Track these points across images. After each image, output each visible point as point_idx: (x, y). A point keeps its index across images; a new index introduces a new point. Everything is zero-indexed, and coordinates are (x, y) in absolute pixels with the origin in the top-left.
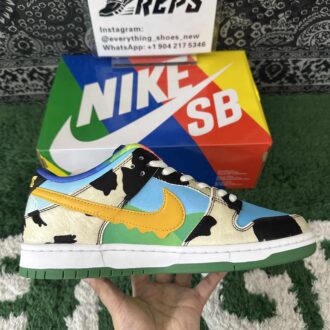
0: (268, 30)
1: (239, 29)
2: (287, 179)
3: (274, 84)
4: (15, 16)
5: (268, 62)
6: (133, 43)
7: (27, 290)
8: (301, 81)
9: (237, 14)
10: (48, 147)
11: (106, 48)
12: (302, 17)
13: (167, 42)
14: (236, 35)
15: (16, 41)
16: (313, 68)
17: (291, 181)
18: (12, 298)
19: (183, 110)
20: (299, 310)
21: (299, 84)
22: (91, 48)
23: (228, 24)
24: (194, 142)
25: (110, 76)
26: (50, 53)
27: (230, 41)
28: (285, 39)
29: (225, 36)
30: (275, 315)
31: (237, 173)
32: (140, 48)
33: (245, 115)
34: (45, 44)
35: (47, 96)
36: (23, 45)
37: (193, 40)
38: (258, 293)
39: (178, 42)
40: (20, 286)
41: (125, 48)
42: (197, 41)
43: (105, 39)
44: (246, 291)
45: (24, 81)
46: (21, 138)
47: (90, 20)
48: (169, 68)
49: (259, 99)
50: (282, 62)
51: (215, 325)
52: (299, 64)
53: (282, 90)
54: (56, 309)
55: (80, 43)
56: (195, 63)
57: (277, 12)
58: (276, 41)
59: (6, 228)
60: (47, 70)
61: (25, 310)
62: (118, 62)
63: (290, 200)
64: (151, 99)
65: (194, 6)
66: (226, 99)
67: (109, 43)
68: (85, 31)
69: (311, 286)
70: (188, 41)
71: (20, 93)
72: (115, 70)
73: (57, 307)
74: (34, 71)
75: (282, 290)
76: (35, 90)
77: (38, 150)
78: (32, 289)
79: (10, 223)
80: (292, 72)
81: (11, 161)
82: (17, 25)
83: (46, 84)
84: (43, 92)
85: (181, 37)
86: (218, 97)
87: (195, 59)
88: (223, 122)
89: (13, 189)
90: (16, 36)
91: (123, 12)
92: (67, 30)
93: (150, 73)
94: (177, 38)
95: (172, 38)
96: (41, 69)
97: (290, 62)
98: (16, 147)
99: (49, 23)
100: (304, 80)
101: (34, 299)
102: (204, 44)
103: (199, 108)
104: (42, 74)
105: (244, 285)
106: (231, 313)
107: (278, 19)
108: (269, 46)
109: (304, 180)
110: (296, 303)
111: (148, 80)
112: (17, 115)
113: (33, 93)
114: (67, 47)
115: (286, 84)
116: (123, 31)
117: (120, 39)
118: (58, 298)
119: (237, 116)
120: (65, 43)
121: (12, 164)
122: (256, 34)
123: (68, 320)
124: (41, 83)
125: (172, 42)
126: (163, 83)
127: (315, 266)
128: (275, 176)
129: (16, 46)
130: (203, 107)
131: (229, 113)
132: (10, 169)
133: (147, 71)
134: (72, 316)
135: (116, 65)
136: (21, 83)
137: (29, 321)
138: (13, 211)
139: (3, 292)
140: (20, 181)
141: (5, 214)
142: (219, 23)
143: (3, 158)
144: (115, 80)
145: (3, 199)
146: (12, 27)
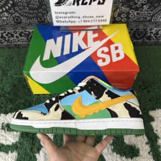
0: (138, 14)
1: (124, 13)
2: (146, 88)
3: (140, 41)
4: (13, 5)
5: (138, 30)
6: (71, 20)
7: (17, 139)
8: (153, 39)
9: (122, 6)
11: (58, 22)
12: (155, 8)
13: (88, 19)
14: (122, 16)
15: (14, 18)
16: (160, 33)
17: (148, 89)
18: (10, 144)
19: (95, 53)
20: (151, 153)
21: (152, 40)
22: (50, 21)
23: (118, 10)
24: (100, 69)
25: (59, 36)
26: (30, 24)
27: (118, 19)
28: (146, 18)
29: (116, 16)
30: (139, 155)
31: (121, 85)
32: (74, 22)
33: (126, 57)
34: (27, 19)
35: (28, 45)
36: (17, 20)
37: (100, 18)
38: (131, 144)
39: (93, 19)
40: (14, 138)
41: (67, 22)
42: (103, 19)
43: (57, 17)
44: (125, 143)
45: (17, 37)
46: (15, 65)
47: (50, 8)
48: (89, 32)
49: (133, 48)
50: (144, 30)
51: (109, 159)
52: (153, 31)
53: (143, 44)
54: (31, 149)
55: (45, 19)
56: (101, 29)
57: (143, 5)
58: (142, 19)
59: (8, 109)
60: (28, 32)
61: (16, 149)
62: (63, 29)
63: (147, 99)
64: (79, 47)
66: (117, 48)
67: (59, 19)
68: (47, 13)
69: (157, 141)
70: (98, 19)
71: (15, 43)
72: (61, 32)
73: (32, 148)
74: (22, 32)
75: (142, 143)
76: (22, 42)
77: (24, 72)
78: (20, 139)
79: (10, 107)
80: (149, 35)
81: (10, 76)
82: (14, 9)
83: (28, 39)
84: (26, 43)
85: (95, 17)
86: (112, 47)
87: (101, 27)
88: (115, 59)
89: (11, 90)
90: (14, 15)
91: (66, 4)
93: (79, 34)
94: (93, 17)
95: (90, 17)
96: (26, 31)
97: (148, 30)
98: (13, 69)
99: (30, 9)
100: (155, 39)
101: (21, 144)
102: (106, 20)
103: (103, 52)
104: (26, 34)
105: (124, 140)
106: (117, 154)
107: (143, 8)
108: (138, 22)
109: (154, 89)
110: (149, 149)
111: (78, 38)
112: (14, 54)
113: (21, 43)
114: (38, 21)
116: (66, 13)
117: (65, 17)
118: (33, 144)
119: (122, 57)
120: (37, 19)
121: (11, 78)
122: (132, 16)
123: (37, 155)
124: (26, 38)
125: (90, 19)
126: (85, 39)
127: (159, 132)
128: (140, 87)
129: (13, 20)
130: (105, 52)
131: (118, 55)
132: (10, 80)
133: (77, 33)
134: (39, 153)
135: (62, 30)
136: (16, 38)
137: (18, 155)
138: (11, 101)
139: (6, 140)
140: (15, 86)
141: (7, 102)
142: (114, 10)
143: (6, 75)
144: (62, 37)
145: (6, 95)
146: (12, 11)
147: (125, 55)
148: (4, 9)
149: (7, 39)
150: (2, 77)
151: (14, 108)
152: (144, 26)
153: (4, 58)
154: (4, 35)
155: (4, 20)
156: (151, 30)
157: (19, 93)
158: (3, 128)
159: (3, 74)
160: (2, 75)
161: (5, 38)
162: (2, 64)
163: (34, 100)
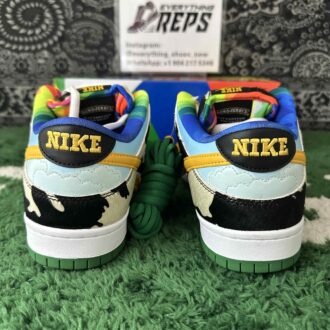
0: (266, 61)
1: (241, 58)
4: (62, 39)
8: (305, 115)
9: (238, 44)
12: (293, 49)
13: (180, 59)
14: (239, 64)
16: (313, 100)
21: (304, 119)
23: (232, 54)
29: (230, 64)
34: (79, 66)
37: (202, 59)
39: (189, 59)
42: (206, 59)
55: (108, 66)
57: (271, 44)
58: (275, 71)
65: (202, 26)
70: (198, 59)
82: (61, 47)
85: (193, 54)
92: (100, 53)
94: (189, 56)
100: (308, 115)
107: (272, 50)
116: (145, 46)
122: (256, 64)
125: (184, 59)
142: (224, 51)
146: (57, 48)
148: (45, 45)
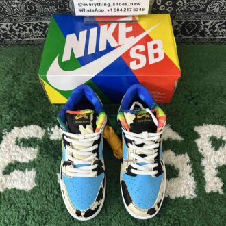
2: (193, 99)
3: (190, 37)
5: (187, 22)
6: (98, 8)
7: (35, 156)
8: (208, 35)
10: (46, 74)
11: (81, 10)
13: (119, 7)
15: (26, 5)
16: (217, 26)
17: (195, 100)
18: (27, 161)
19: (128, 52)
22: (72, 10)
24: (133, 73)
26: (47, 14)
27: (162, 8)
28: (199, 7)
31: (159, 93)
32: (102, 11)
33: (166, 57)
34: (44, 7)
35: (45, 41)
36: (30, 8)
37: (136, 7)
38: (168, 164)
39: (126, 7)
40: (31, 154)
41: (93, 11)
43: (80, 5)
45: (30, 31)
46: (29, 67)
48: (120, 24)
49: (176, 47)
50: (196, 22)
52: (207, 24)
53: (195, 41)
55: (66, 7)
56: (136, 21)
58: (193, 8)
59: (22, 122)
60: (45, 24)
61: (34, 167)
63: (193, 111)
64: (108, 45)
66: (155, 46)
67: (83, 7)
70: (133, 7)
71: (28, 39)
72: (85, 24)
74: (37, 24)
76: (37, 37)
77: (39, 75)
78: (38, 156)
79: (24, 119)
80: (203, 29)
81: (23, 82)
83: (44, 33)
84: (42, 39)
85: (129, 4)
86: (150, 45)
87: (137, 19)
88: (152, 61)
89: (25, 99)
90: (26, 2)
93: (108, 28)
94: (126, 4)
95: (123, 4)
96: (41, 23)
97: (202, 23)
98: (26, 73)
102: (143, 9)
103: (137, 52)
104: (41, 27)
108: (188, 12)
109: (203, 100)
110: (191, 170)
111: (106, 32)
112: (26, 53)
113: (36, 39)
114: (58, 10)
115: (199, 37)
117: (90, 5)
119: (161, 58)
120: (56, 7)
121: (24, 84)
122: (180, 3)
124: (41, 33)
125: (123, 7)
126: (116, 34)
127: (205, 151)
129: (26, 8)
130: (140, 51)
131: (156, 55)
132: (23, 87)
133: (106, 26)
135: (87, 21)
138: (26, 112)
139: (22, 157)
140: (30, 94)
141: (21, 114)
143: (18, 80)
144: (86, 31)
145: (19, 104)
147: (165, 55)
149: (17, 33)
150: (13, 82)
151: (30, 120)
152: (197, 17)
153: (15, 58)
154: (14, 27)
155: (13, 8)
156: (205, 22)
157: (35, 103)
158: (17, 143)
159: (14, 78)
160: (13, 80)
161: (15, 32)
162: (13, 67)
163: (54, 111)
